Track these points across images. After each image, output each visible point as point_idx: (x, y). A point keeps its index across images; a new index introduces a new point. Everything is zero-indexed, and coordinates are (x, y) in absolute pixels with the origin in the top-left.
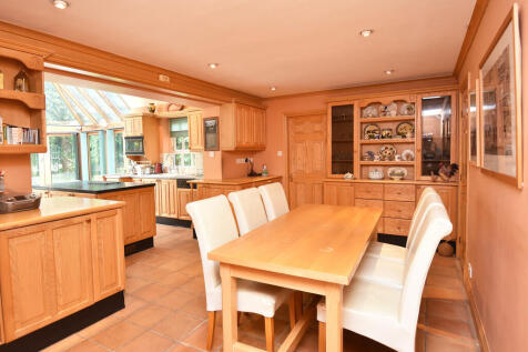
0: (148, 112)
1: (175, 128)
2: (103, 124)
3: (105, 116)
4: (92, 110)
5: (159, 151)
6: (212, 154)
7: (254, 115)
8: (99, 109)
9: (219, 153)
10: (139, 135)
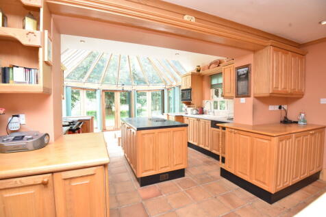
0: (195, 72)
1: (214, 82)
2: (174, 84)
3: (175, 79)
4: (170, 76)
5: (202, 98)
6: (243, 100)
7: (293, 60)
8: (172, 75)
9: (251, 99)
10: (188, 88)
